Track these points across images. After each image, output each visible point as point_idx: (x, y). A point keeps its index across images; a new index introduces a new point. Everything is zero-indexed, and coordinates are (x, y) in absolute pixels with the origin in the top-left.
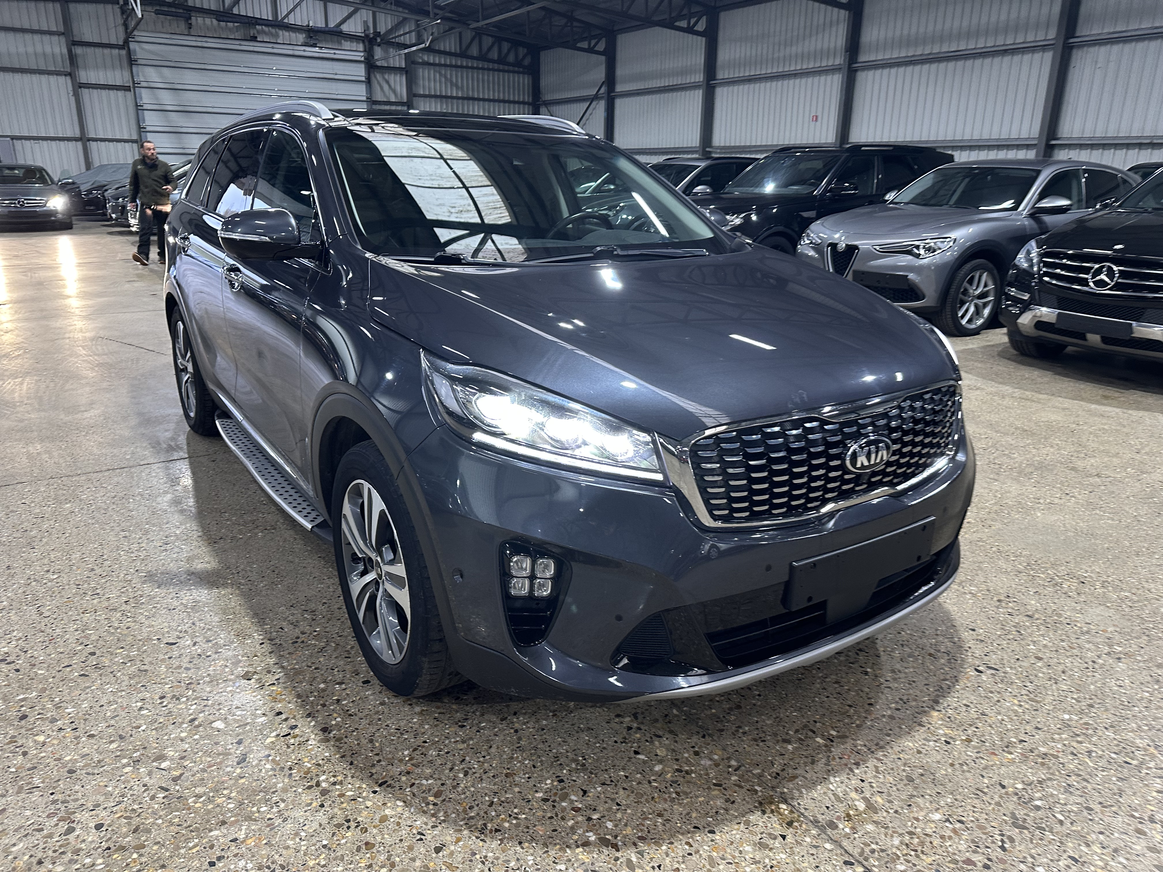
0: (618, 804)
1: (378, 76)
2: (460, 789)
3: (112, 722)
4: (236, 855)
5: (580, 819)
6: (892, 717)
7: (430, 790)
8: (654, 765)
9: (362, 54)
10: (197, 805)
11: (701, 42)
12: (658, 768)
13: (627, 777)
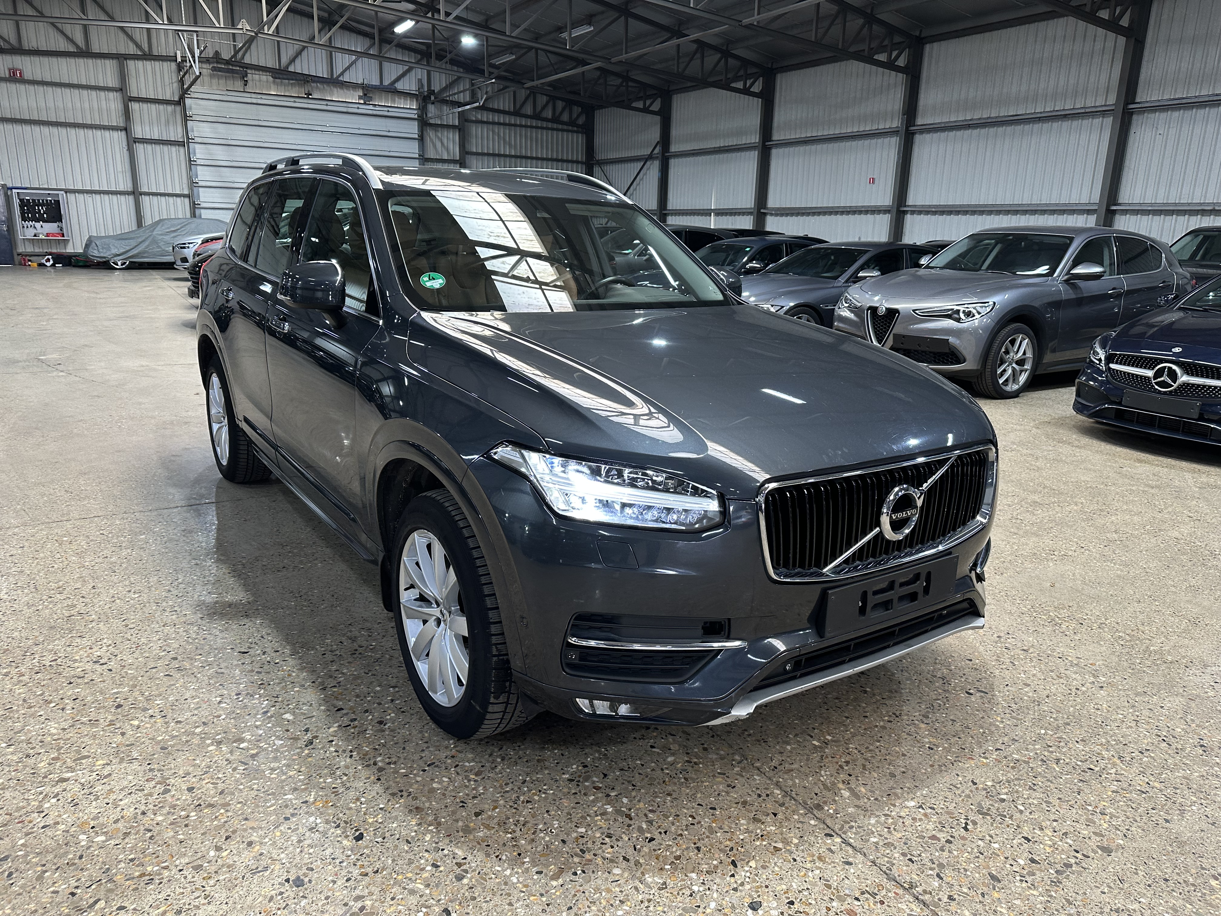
0: (633, 785)
1: (431, 134)
2: (497, 770)
3: (196, 712)
4: (307, 813)
5: (600, 795)
6: (884, 728)
7: (471, 771)
8: (667, 757)
9: (416, 112)
10: (273, 776)
11: (757, 103)
12: (670, 759)
13: (643, 765)
